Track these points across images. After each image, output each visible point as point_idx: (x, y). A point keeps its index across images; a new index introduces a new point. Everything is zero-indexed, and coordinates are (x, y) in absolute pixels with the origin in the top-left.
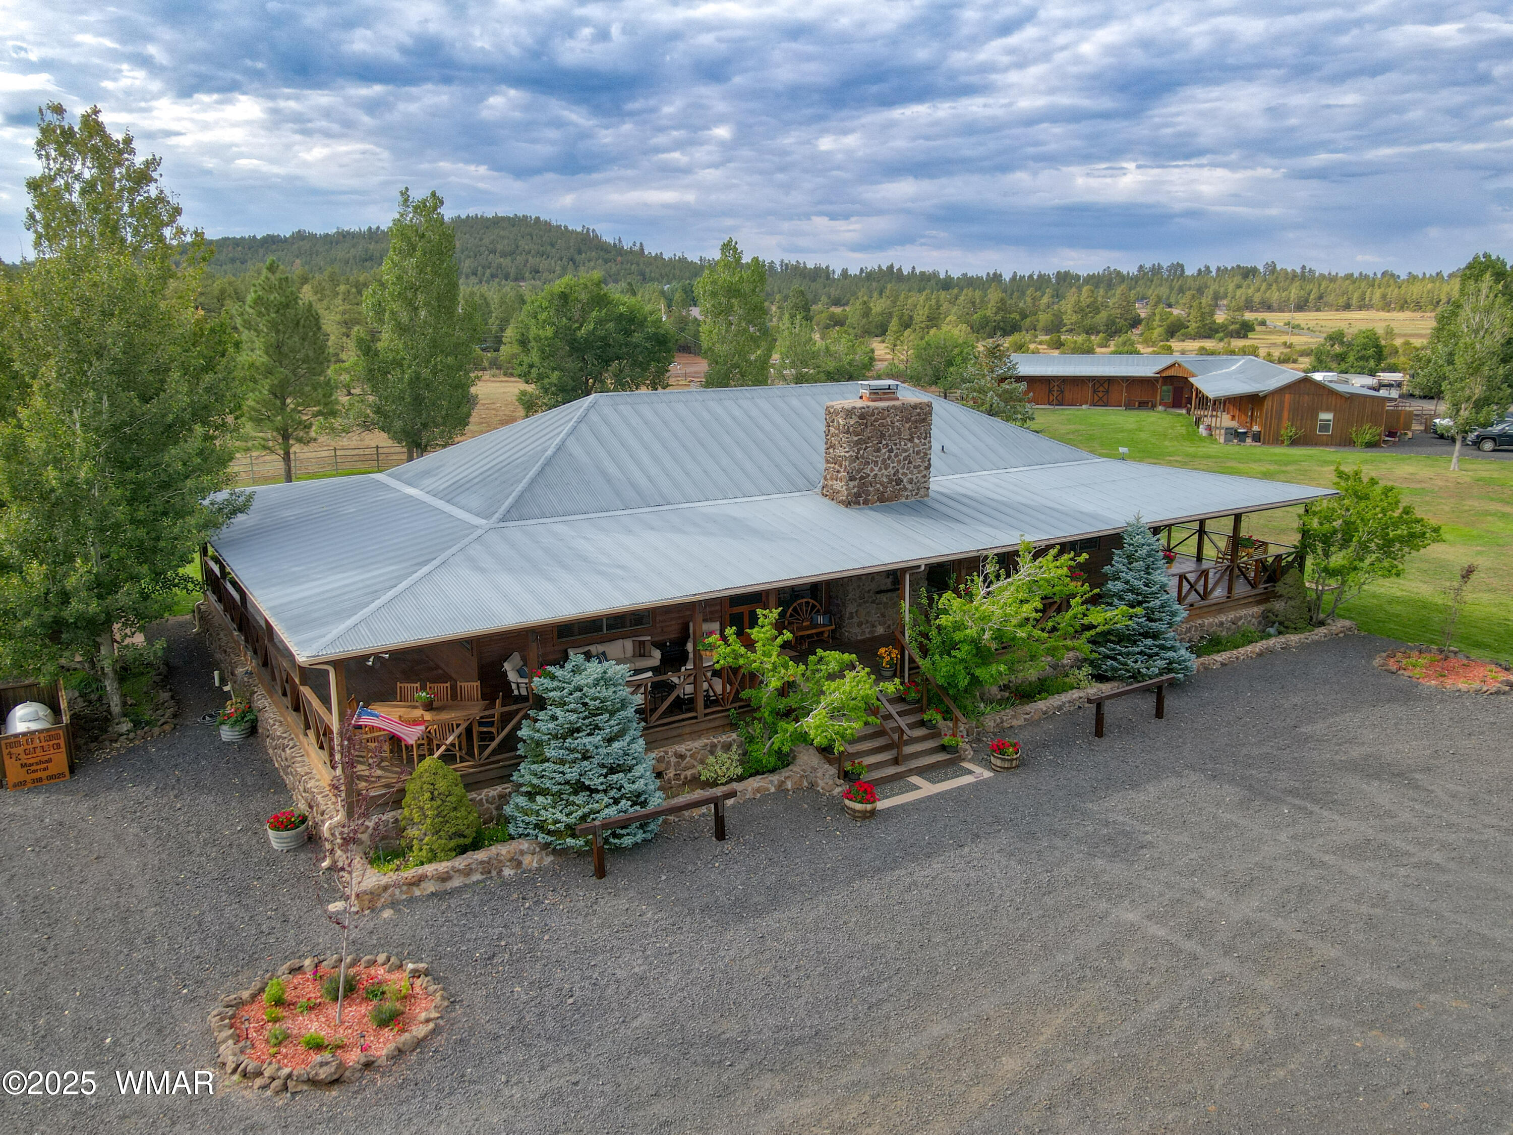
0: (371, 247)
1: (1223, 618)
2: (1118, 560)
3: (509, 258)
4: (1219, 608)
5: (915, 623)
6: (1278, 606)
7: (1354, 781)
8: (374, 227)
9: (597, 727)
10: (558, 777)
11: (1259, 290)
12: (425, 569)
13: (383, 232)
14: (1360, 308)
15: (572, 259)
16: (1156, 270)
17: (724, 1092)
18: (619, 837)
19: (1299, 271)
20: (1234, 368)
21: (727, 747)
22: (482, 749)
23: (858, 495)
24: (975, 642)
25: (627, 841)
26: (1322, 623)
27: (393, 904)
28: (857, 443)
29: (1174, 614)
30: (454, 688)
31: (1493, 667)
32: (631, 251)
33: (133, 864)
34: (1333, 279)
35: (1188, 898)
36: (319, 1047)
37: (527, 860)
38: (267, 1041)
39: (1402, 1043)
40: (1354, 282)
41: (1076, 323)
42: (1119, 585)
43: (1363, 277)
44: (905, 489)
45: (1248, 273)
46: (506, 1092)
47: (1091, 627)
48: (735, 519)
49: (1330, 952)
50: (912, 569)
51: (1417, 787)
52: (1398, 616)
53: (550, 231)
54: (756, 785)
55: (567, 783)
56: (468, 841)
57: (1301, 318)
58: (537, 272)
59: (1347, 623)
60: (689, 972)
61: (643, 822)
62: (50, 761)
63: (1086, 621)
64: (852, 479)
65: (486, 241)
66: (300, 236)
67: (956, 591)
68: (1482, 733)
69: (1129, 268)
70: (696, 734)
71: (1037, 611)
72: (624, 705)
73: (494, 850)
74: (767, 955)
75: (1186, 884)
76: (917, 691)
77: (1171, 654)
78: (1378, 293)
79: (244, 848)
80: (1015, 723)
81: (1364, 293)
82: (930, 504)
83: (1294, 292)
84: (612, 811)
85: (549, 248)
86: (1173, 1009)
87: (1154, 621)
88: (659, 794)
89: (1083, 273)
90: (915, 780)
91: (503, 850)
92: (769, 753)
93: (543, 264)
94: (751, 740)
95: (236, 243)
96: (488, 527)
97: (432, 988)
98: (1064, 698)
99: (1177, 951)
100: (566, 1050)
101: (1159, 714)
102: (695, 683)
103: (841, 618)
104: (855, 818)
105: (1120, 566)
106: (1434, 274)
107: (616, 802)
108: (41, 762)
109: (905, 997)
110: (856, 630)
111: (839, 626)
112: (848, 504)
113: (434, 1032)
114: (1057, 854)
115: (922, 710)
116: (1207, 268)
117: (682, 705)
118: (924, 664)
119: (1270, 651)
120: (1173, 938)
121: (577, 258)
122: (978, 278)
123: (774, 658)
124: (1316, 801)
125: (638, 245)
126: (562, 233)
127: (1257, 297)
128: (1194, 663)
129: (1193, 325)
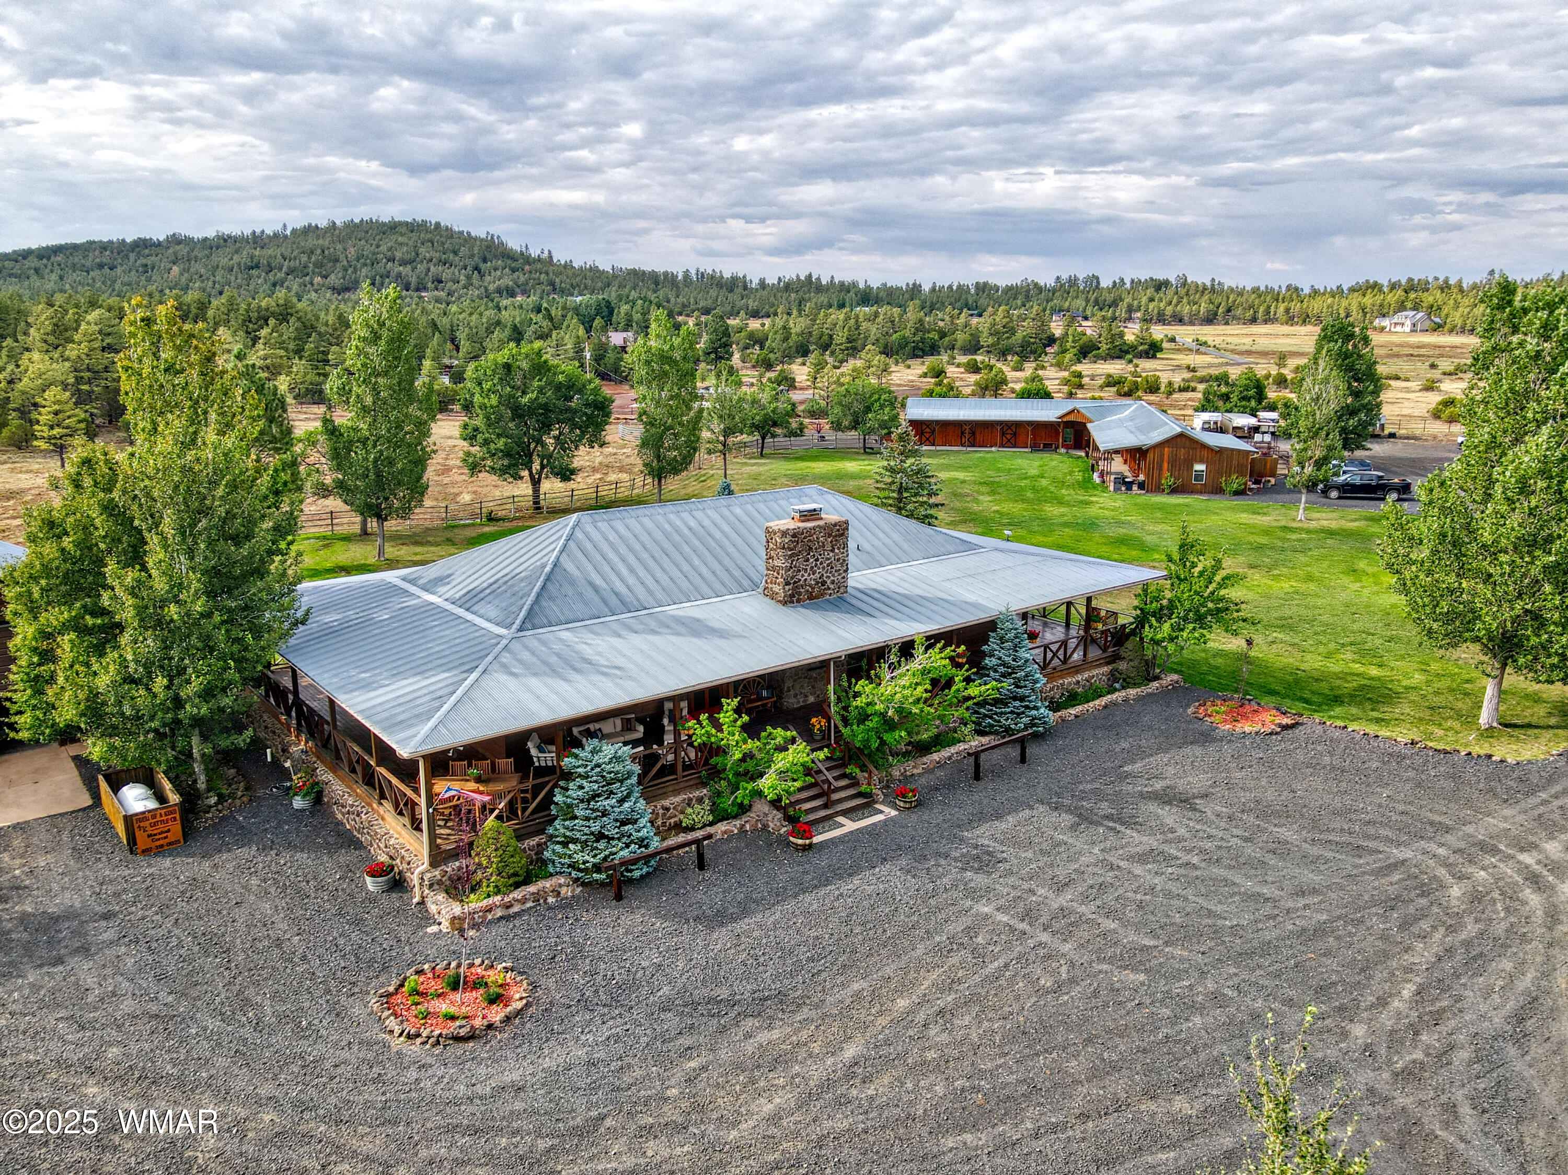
0: (257, 253)
1: (1079, 677)
2: (993, 644)
3: (409, 267)
4: (1077, 669)
5: (839, 699)
6: (1122, 666)
7: (1153, 807)
8: (258, 231)
9: (612, 793)
10: (586, 830)
11: (1170, 303)
12: (474, 676)
13: (269, 236)
14: (1266, 322)
15: (476, 268)
16: (1073, 282)
17: (723, 1030)
18: (631, 871)
19: (1208, 284)
20: (1127, 413)
21: (700, 800)
22: (524, 810)
23: (792, 596)
24: (883, 715)
25: (637, 874)
26: (1157, 678)
27: (475, 926)
28: (791, 556)
29: (1036, 681)
30: (493, 764)
31: (1274, 712)
32: (539, 260)
33: (267, 907)
34: (1240, 293)
35: (1025, 896)
36: (453, 1018)
37: (563, 890)
38: (416, 1017)
39: (1142, 977)
40: (1260, 296)
41: (992, 345)
42: (994, 661)
43: (1269, 291)
44: (829, 588)
45: (1160, 285)
46: (583, 1037)
47: (969, 698)
48: (698, 620)
49: (1112, 925)
50: (837, 661)
51: (1195, 810)
52: (1217, 668)
53: (452, 237)
54: (723, 829)
55: (592, 833)
56: (521, 879)
57: (1209, 333)
58: (440, 282)
59: (1175, 677)
60: (691, 960)
61: (647, 859)
62: (169, 831)
63: (966, 694)
64: (787, 584)
65: (383, 248)
66: (175, 240)
67: (869, 678)
68: (1250, 767)
69: (1047, 279)
70: (677, 792)
71: (926, 691)
72: (629, 775)
73: (541, 884)
74: (743, 947)
75: (1026, 886)
76: (841, 751)
77: (1034, 712)
78: (1282, 308)
79: (348, 891)
80: (915, 771)
81: (1269, 307)
82: (848, 599)
83: (1204, 307)
84: (625, 853)
85: (451, 256)
86: (1006, 966)
87: (1021, 687)
88: (656, 838)
89: (1002, 283)
90: (840, 819)
91: (547, 884)
92: (733, 804)
93: (447, 274)
94: (719, 794)
95: (104, 247)
96: (510, 636)
97: (518, 979)
98: (953, 750)
99: (1012, 930)
100: (617, 1012)
101: (1023, 760)
102: (675, 753)
103: (781, 691)
104: (797, 850)
105: (995, 646)
106: (1335, 288)
107: (627, 846)
108: (162, 833)
109: (835, 968)
110: (793, 700)
111: (780, 698)
112: (784, 603)
113: (528, 1005)
114: (940, 869)
115: (844, 765)
116: (1122, 280)
117: (669, 769)
118: (845, 731)
119: (1114, 704)
120: (1012, 922)
121: (483, 266)
122: (897, 288)
123: (737, 737)
124: (1123, 824)
125: (546, 252)
126: (465, 240)
127: (1169, 310)
128: (1052, 717)
129: (1104, 347)
